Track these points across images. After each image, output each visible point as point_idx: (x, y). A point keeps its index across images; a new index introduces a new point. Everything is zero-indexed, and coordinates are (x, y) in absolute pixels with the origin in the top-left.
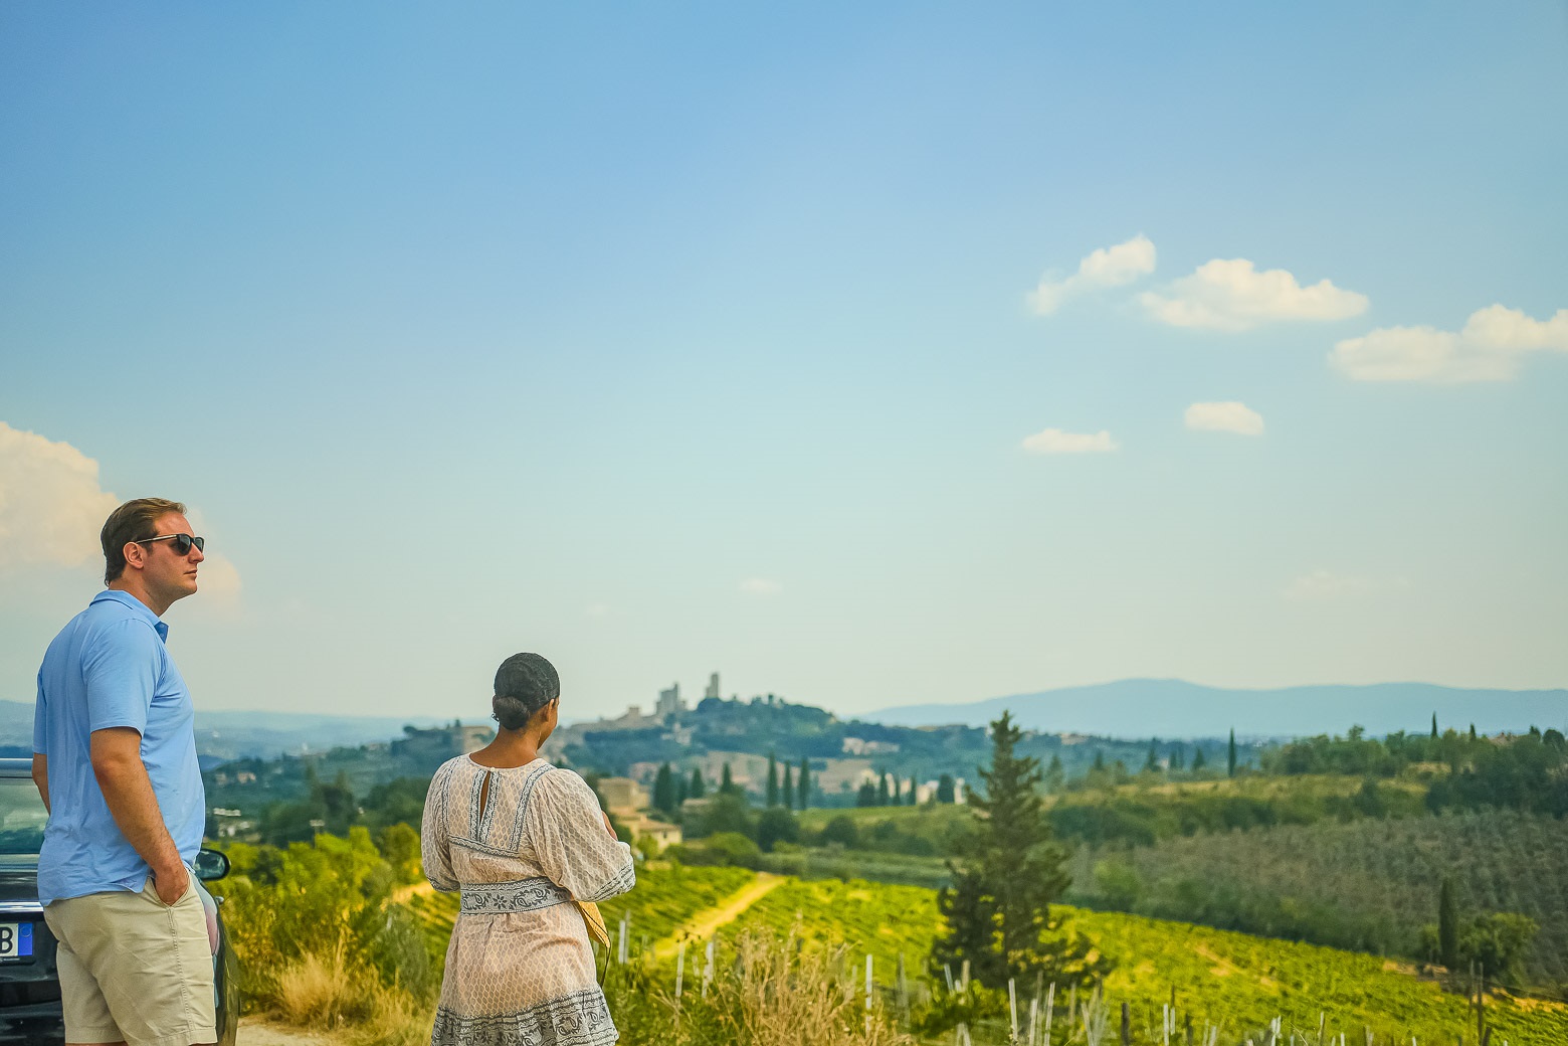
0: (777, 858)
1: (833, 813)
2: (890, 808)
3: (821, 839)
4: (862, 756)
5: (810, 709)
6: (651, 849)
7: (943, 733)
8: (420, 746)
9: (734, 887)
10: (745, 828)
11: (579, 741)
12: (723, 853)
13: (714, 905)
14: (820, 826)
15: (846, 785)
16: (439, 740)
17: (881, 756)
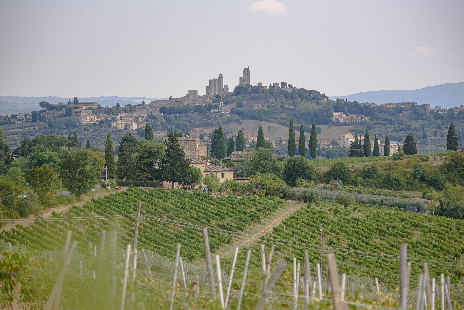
0: (298, 190)
1: (333, 162)
2: (371, 158)
3: (327, 178)
4: (345, 124)
5: (310, 92)
6: (213, 183)
7: (399, 109)
8: (50, 115)
9: (271, 210)
10: (275, 170)
11: (157, 113)
12: (263, 186)
13: (259, 222)
14: (325, 169)
15: (334, 144)
16: (64, 112)
17: (358, 124)
